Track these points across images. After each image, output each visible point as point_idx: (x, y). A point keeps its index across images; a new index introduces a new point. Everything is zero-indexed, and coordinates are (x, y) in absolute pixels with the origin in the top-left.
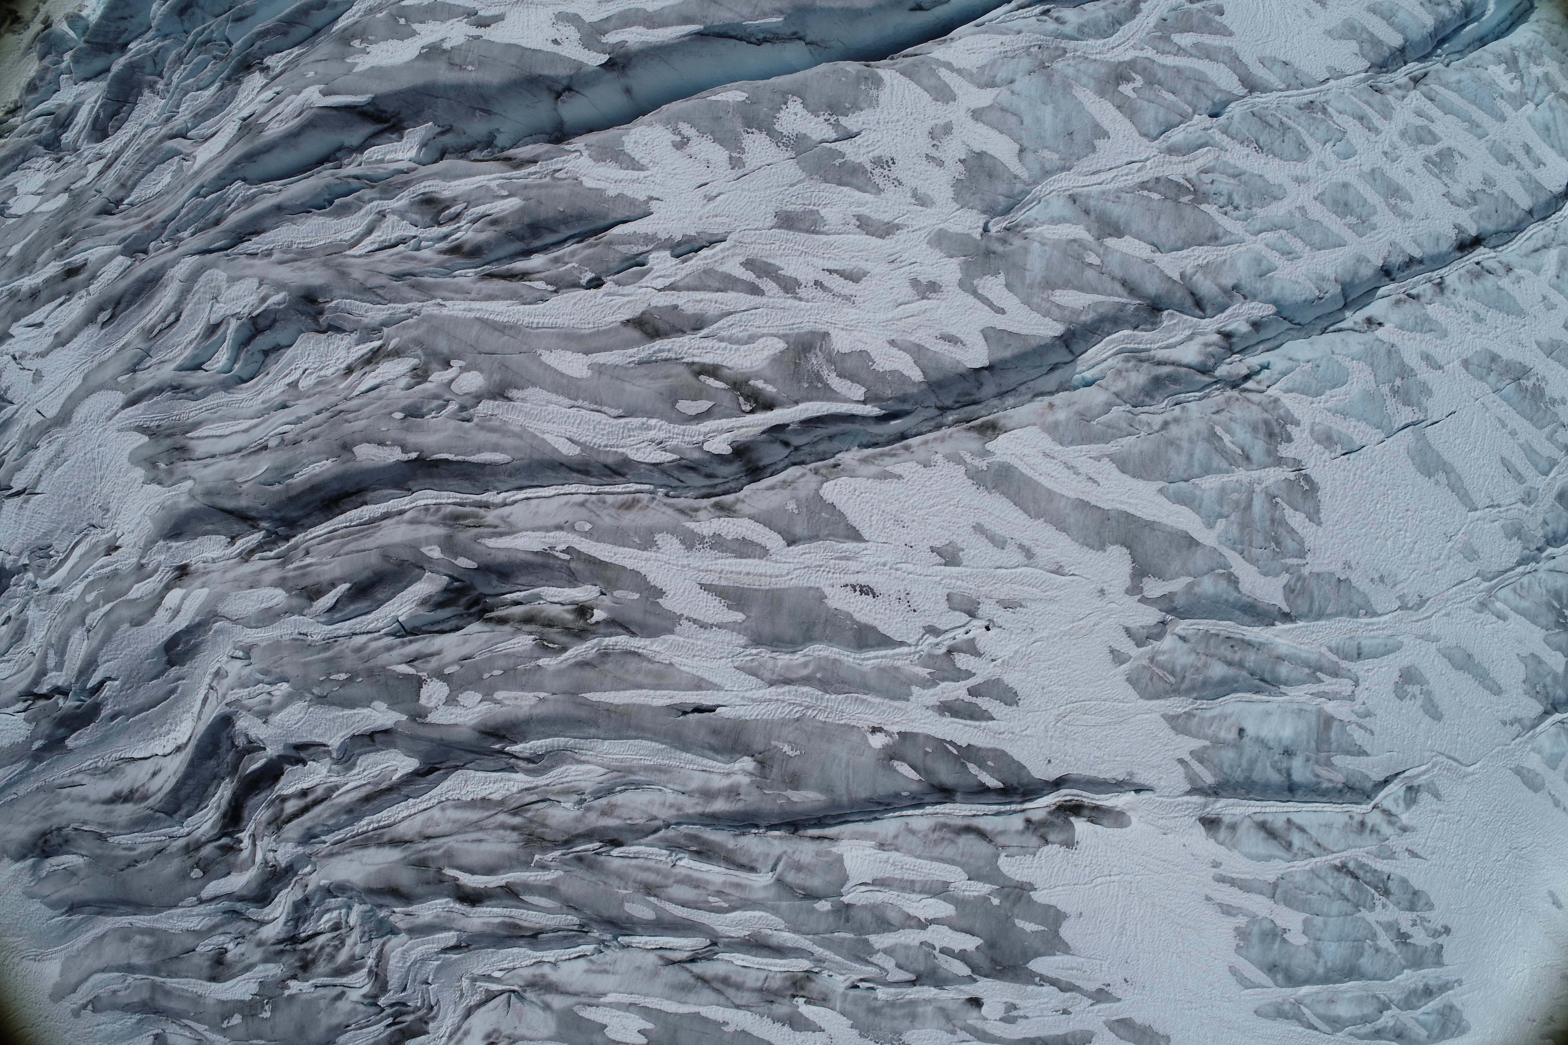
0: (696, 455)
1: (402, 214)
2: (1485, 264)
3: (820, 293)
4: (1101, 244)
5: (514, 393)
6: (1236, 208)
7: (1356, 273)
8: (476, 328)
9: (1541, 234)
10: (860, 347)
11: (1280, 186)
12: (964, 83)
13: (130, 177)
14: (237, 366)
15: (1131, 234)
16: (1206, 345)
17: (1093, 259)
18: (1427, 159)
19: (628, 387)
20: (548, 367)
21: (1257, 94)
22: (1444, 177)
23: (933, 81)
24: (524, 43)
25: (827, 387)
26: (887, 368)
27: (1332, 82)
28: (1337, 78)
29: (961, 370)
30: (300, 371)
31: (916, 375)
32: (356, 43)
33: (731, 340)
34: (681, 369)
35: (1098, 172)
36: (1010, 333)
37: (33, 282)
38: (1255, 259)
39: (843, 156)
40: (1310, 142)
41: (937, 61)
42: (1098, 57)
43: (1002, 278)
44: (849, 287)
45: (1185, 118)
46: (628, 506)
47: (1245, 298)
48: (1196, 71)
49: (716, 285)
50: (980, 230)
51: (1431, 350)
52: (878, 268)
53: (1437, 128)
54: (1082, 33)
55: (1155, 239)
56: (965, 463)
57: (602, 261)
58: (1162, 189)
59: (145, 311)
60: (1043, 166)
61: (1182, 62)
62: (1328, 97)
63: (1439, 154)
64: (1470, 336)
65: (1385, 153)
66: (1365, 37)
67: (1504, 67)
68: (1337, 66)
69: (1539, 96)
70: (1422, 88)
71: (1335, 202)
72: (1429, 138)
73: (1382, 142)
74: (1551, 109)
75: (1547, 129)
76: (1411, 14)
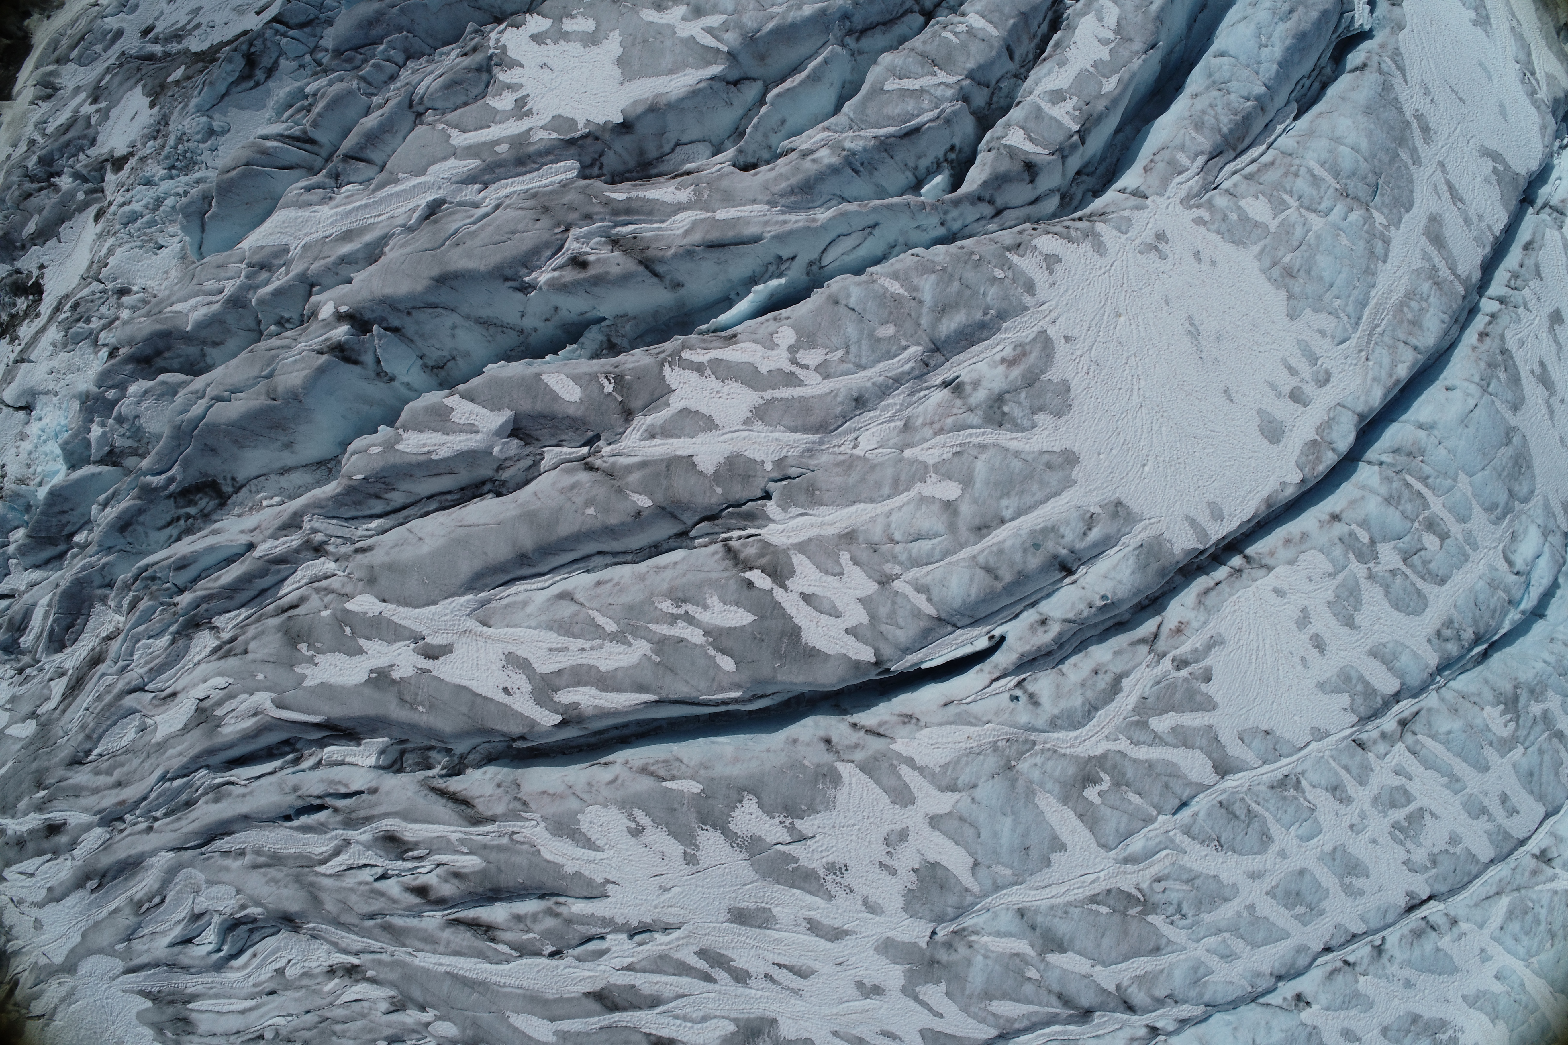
1: (368, 847)
2: (1431, 919)
3: (769, 985)
4: (1043, 960)
6: (1184, 916)
7: (1293, 965)
8: (447, 983)
9: (1497, 878)
10: (805, 1035)
11: (1234, 885)
12: (925, 784)
13: (94, 730)
14: (226, 948)
15: (1073, 951)
17: (1032, 973)
18: (1396, 826)
20: (515, 1031)
21: (1231, 777)
22: (1409, 844)
23: (892, 782)
24: (475, 686)
27: (1313, 745)
28: (1319, 740)
30: (285, 961)
32: (303, 647)
34: (639, 1037)
35: (1050, 885)
36: (946, 1035)
37: (18, 828)
38: (1192, 968)
39: (797, 860)
40: (1275, 829)
41: (899, 755)
42: (1068, 751)
43: (943, 986)
44: (797, 982)
45: (1148, 821)
47: (1177, 1003)
48: (1168, 763)
49: (671, 970)
50: (927, 939)
51: (1352, 1025)
52: (825, 969)
53: (1413, 787)
54: (1054, 724)
55: (1096, 956)
57: (562, 938)
58: (1112, 903)
59: (131, 884)
60: (995, 882)
61: (1155, 752)
62: (1305, 767)
63: (1409, 818)
64: (1396, 1002)
65: (1352, 826)
66: (1360, 688)
67: (1502, 707)
68: (1322, 725)
69: (1532, 738)
70: (1409, 739)
71: (1287, 894)
72: (1403, 800)
73: (1351, 814)
74: (1541, 751)
75: (1531, 774)
76: (1415, 654)
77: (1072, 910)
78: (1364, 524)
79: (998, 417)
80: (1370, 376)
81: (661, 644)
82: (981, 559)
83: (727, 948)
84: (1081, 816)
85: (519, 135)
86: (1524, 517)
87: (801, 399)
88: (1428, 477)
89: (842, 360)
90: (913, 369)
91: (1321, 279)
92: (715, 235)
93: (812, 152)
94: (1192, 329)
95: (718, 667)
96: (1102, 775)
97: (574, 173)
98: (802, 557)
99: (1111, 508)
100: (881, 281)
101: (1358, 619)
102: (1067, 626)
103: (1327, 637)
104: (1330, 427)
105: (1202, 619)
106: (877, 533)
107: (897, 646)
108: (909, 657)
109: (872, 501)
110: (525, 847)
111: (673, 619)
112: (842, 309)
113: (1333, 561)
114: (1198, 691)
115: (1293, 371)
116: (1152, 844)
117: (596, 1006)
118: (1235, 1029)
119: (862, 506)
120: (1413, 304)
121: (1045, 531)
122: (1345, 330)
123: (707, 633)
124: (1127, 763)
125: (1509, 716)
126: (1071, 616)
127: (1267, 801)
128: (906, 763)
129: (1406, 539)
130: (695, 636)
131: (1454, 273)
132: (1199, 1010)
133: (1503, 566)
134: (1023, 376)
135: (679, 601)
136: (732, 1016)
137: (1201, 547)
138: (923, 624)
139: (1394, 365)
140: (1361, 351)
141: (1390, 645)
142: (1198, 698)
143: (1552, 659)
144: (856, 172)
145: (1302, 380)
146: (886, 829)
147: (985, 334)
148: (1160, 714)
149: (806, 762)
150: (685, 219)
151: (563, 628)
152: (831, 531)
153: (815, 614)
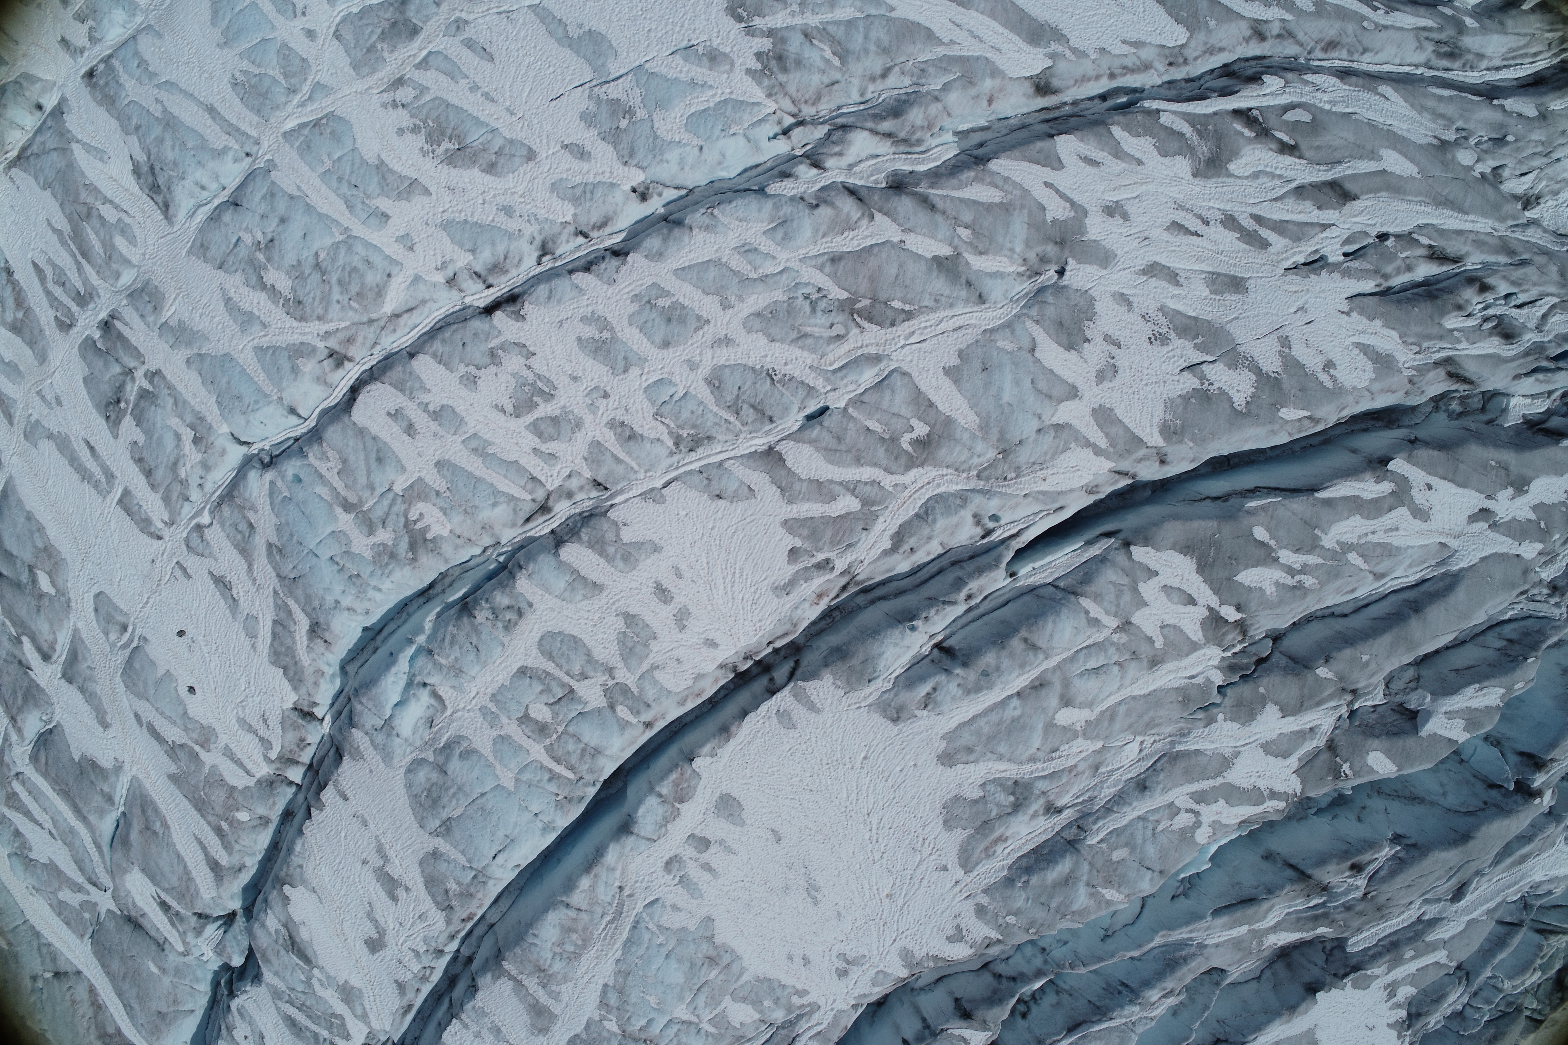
0: (1290, 76)
2: (481, 286)
3: (1204, 214)
4: (955, 248)
5: (1435, 142)
6: (806, 297)
7: (665, 239)
8: (1467, 204)
9: (399, 333)
10: (1166, 160)
11: (749, 332)
12: (1083, 430)
15: (926, 259)
16: (840, 154)
17: (964, 233)
18: (549, 397)
19: (1351, 139)
20: (1412, 161)
21: (761, 449)
22: (530, 377)
23: (1114, 430)
24: (1453, 489)
25: (1193, 125)
26: (1142, 139)
27: (659, 484)
28: (652, 489)
29: (1079, 133)
31: (1117, 131)
33: (1272, 176)
34: (1308, 154)
35: (955, 330)
36: (1039, 165)
38: (790, 239)
39: (1196, 347)
40: (704, 393)
41: (1108, 458)
42: (945, 471)
43: (1049, 217)
44: (1181, 218)
45: (856, 402)
46: (1331, 45)
47: (802, 199)
48: (838, 463)
49: (1290, 226)
50: (1068, 268)
51: (576, 164)
52: (1159, 233)
53: (531, 440)
54: (963, 498)
55: (902, 254)
56: (1070, 48)
57: (1378, 254)
58: (889, 313)
60: (1013, 332)
61: (852, 473)
62: (670, 461)
63: (533, 406)
64: (520, 189)
65: (606, 396)
66: (611, 550)
67: (429, 536)
68: (651, 506)
69: (386, 503)
70: (540, 495)
71: (682, 320)
72: (543, 427)
73: (607, 410)
74: (372, 488)
75: (379, 460)
76: (548, 590)
77: (931, 304)
78: (624, 725)
79: (1019, 790)
80: (618, 873)
81: (1313, 546)
82: (1041, 656)
83: (1244, 250)
84: (931, 405)
85: (1396, 967)
86: (418, 743)
87: (1191, 781)
88: (550, 780)
89: (1158, 822)
90: (1095, 823)
91: (679, 961)
92: (1251, 911)
93: (1164, 996)
94: (814, 893)
95: (1268, 529)
96: (910, 449)
97: (1351, 942)
98: (1195, 638)
99: (904, 715)
100: (1122, 897)
101: (620, 624)
102: (952, 597)
103: (655, 602)
104: (665, 818)
105: (799, 612)
106: (1133, 669)
107: (1114, 564)
108: (1098, 552)
109: (1134, 698)
110: (1410, 340)
111: (1304, 570)
112: (1157, 867)
113: (656, 682)
114: (805, 539)
115: (707, 868)
116: (852, 377)
117: (1349, 186)
118: (720, 164)
119: (1142, 692)
120: (572, 949)
121: (978, 689)
122: (651, 916)
123: (1276, 560)
124: (884, 462)
125: (419, 526)
126: (948, 608)
127: (716, 424)
128: (1102, 450)
129: (574, 714)
130: (1287, 556)
131: (518, 983)
132: (773, 188)
133: (445, 691)
134: (993, 830)
135: (1298, 587)
136: (1232, 180)
137: (800, 683)
138: (1091, 589)
139: (593, 887)
140: (630, 896)
141: (579, 597)
142: (805, 532)
143: (371, 593)
144: (1123, 984)
145: (696, 860)
146: (1117, 382)
147: (1024, 862)
148: (848, 514)
149: (1191, 444)
150: (1271, 920)
151: (1388, 551)
152: (1170, 666)
153: (1185, 587)
